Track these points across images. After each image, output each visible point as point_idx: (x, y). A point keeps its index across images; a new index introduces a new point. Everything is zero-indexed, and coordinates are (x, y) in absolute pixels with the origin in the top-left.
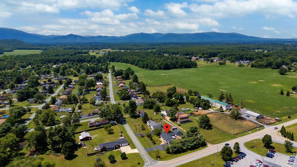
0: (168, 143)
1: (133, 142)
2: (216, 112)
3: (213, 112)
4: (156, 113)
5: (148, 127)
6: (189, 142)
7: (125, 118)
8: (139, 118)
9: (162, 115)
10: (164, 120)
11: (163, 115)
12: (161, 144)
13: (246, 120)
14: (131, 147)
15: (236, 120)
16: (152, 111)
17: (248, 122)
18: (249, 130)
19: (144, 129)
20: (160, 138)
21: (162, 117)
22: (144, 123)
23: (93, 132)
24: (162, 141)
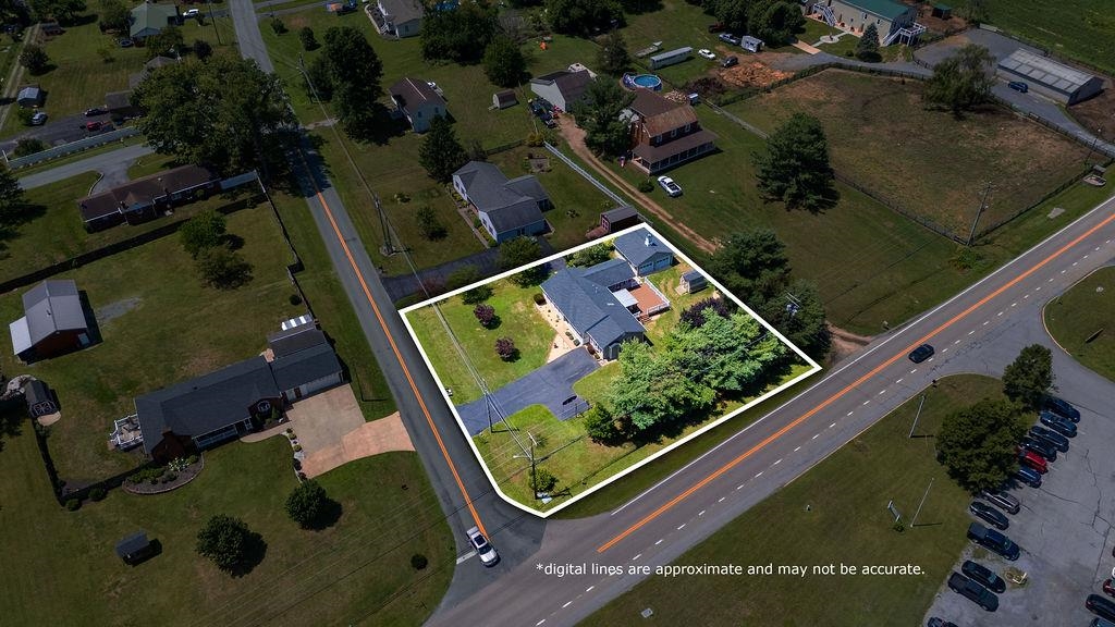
0: (593, 352)
1: (374, 351)
2: (839, 66)
3: (823, 67)
4: (502, 100)
5: (462, 212)
6: (732, 349)
7: (316, 142)
8: (399, 133)
9: (539, 113)
10: (555, 151)
11: (543, 110)
12: (554, 355)
13: (1012, 118)
14: (362, 399)
15: (959, 118)
16: (477, 73)
17: (1028, 134)
18: (1050, 198)
19: (438, 234)
20: (541, 302)
21: (537, 130)
22: (433, 176)
23: (112, 267)
24: (555, 333)
